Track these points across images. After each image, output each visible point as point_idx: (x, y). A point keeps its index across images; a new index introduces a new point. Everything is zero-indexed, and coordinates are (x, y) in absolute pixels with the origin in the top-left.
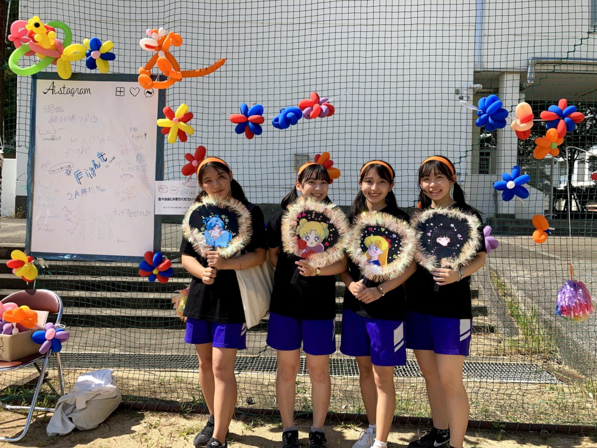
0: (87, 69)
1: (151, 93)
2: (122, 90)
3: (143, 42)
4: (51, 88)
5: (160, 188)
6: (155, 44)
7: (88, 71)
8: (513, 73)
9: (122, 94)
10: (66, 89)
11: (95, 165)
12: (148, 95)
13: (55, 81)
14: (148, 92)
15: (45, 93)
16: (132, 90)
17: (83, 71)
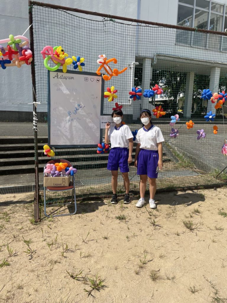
0: (74, 69)
1: (99, 81)
2: (87, 79)
3: (98, 61)
4: (57, 76)
5: (102, 118)
6: (103, 61)
7: (74, 70)
8: (150, 58)
9: (87, 80)
10: (63, 77)
11: (77, 109)
12: (98, 81)
13: (58, 73)
14: (98, 80)
15: (54, 78)
16: (91, 79)
17: (71, 70)
